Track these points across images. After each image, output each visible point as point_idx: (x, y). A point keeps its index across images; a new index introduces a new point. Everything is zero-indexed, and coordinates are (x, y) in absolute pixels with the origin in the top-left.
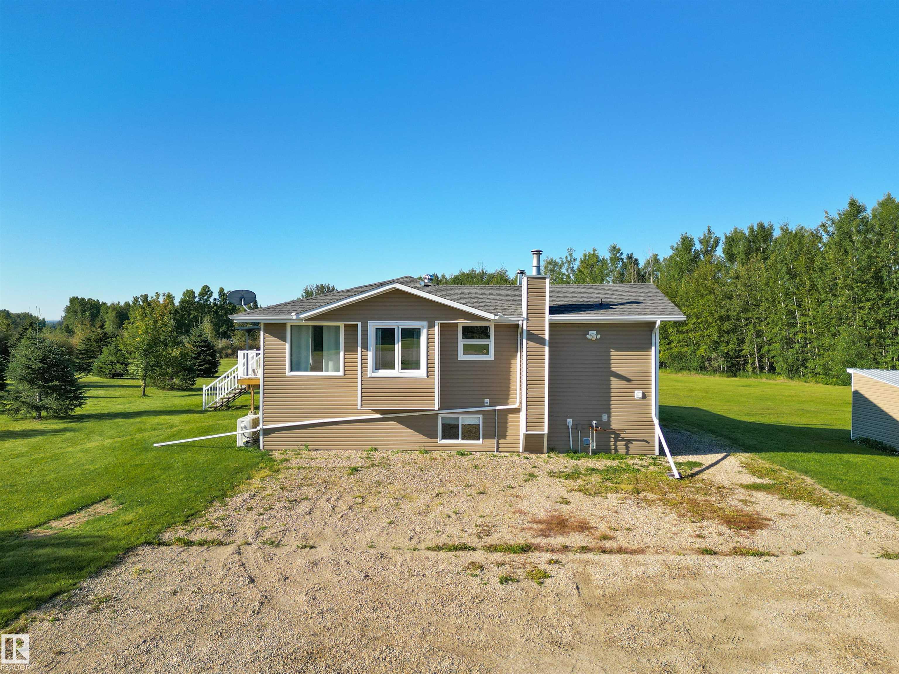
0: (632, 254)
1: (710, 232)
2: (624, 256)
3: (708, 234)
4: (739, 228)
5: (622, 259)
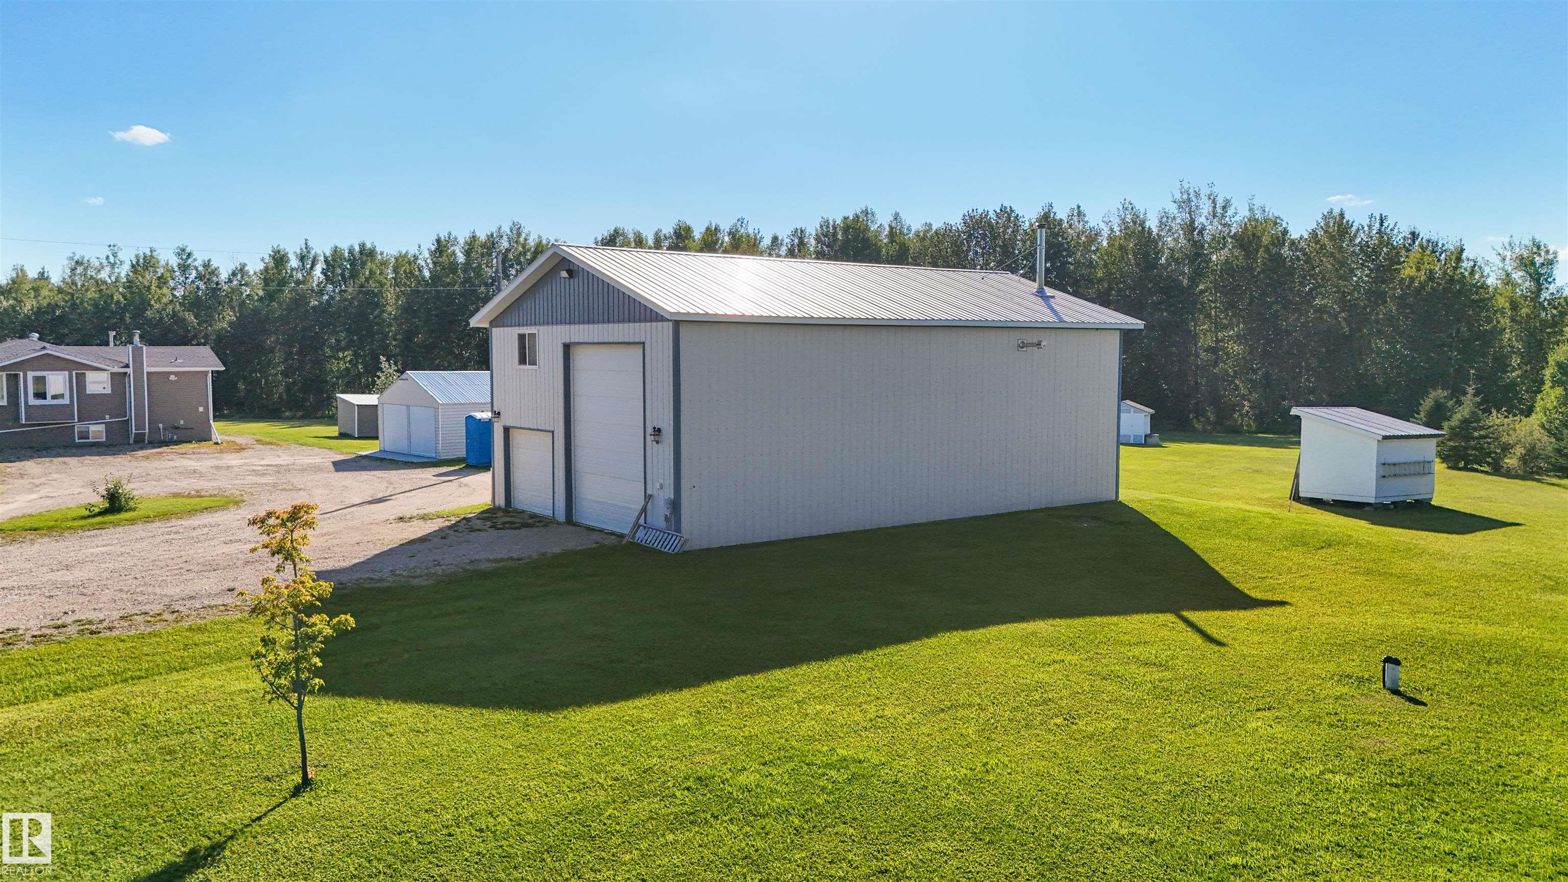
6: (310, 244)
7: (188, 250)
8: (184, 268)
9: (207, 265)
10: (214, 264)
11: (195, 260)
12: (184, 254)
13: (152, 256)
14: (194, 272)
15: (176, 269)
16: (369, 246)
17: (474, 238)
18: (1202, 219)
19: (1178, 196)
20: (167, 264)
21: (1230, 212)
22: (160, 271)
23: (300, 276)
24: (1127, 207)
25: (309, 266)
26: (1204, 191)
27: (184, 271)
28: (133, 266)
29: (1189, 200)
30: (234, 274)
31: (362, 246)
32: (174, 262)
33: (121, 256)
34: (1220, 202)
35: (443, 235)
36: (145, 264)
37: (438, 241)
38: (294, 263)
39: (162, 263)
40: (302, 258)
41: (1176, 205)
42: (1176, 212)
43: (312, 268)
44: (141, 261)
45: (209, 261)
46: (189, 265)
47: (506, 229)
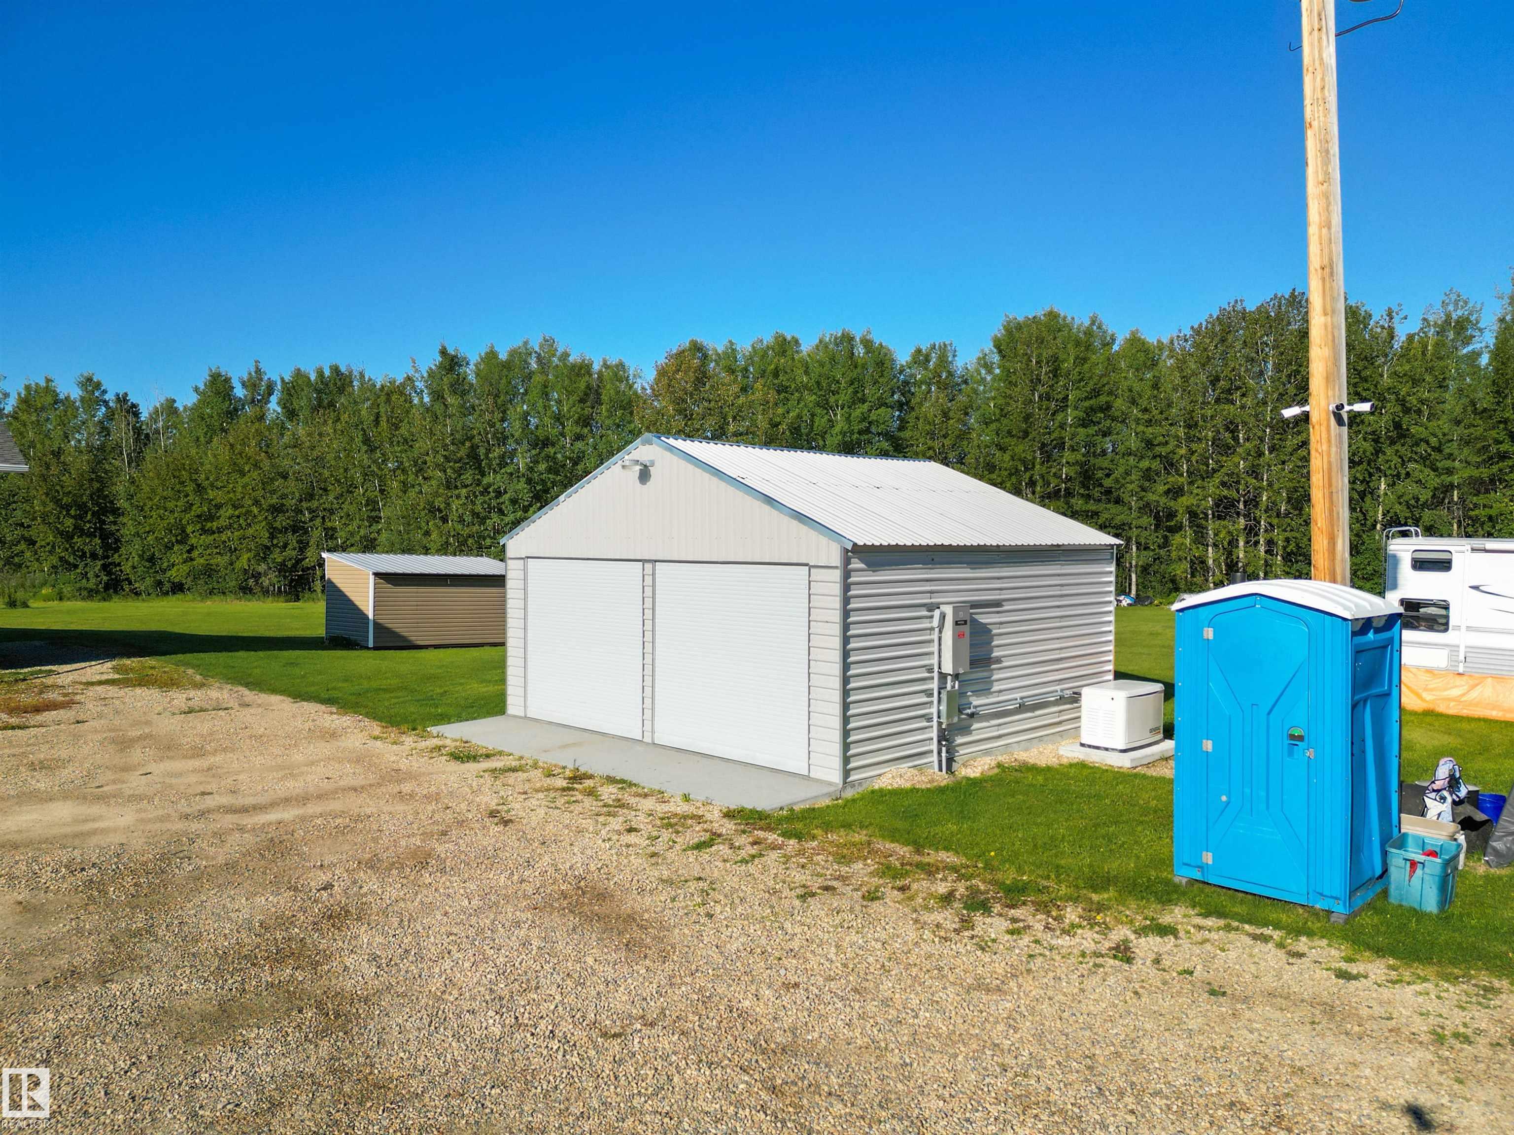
0: (126, 394)
1: (258, 371)
2: (110, 396)
3: (256, 372)
4: (302, 369)
5: (106, 403)
25: (261, 397)
43: (265, 400)
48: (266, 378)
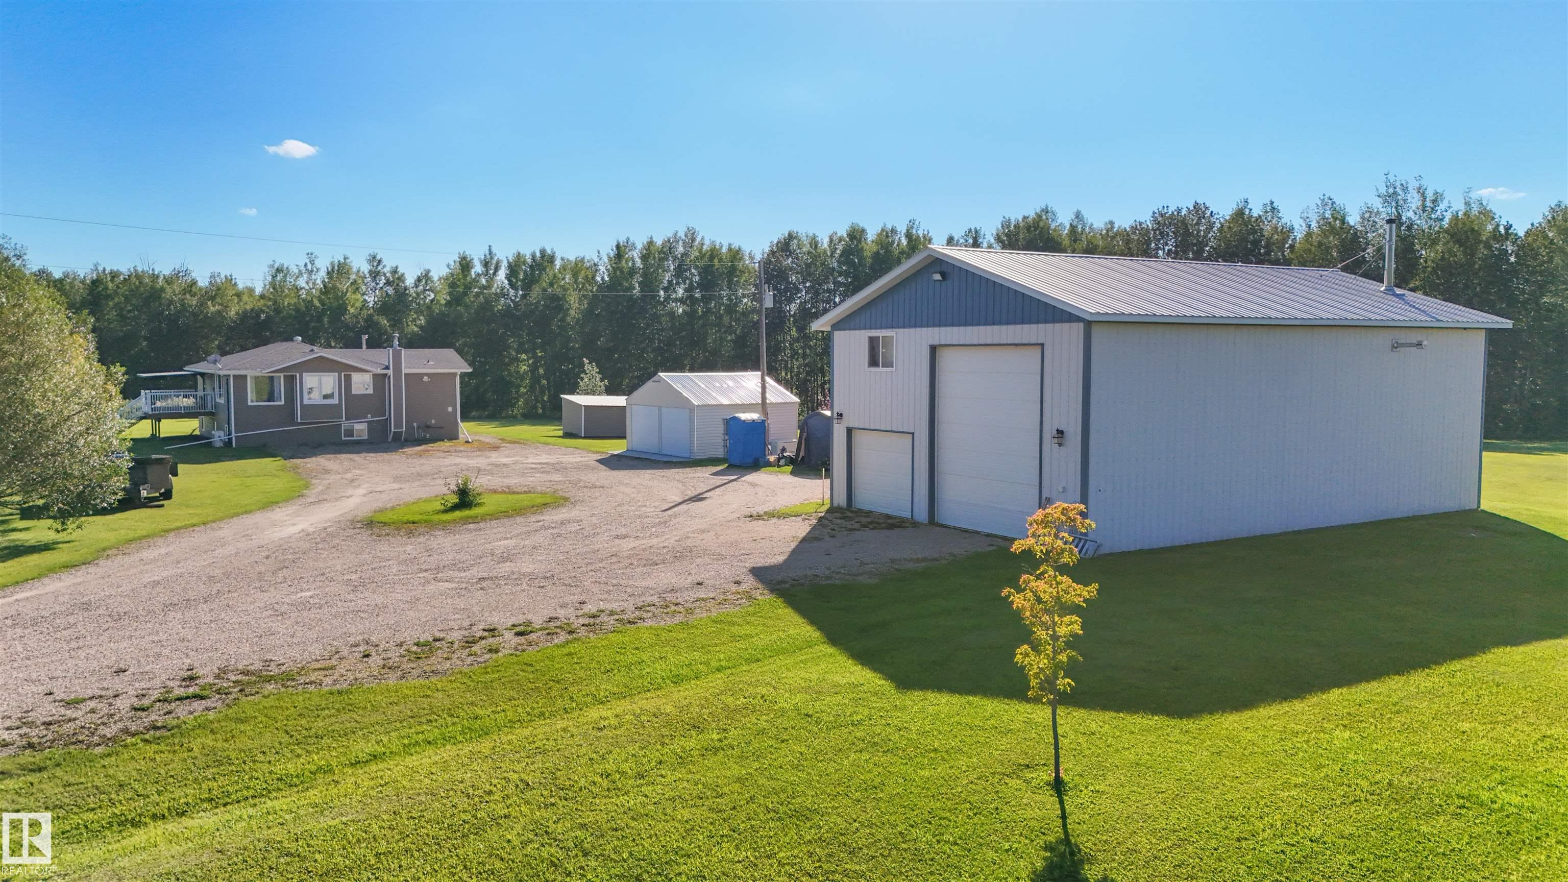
1: (491, 253)
4: (521, 253)
6: (494, 250)
7: (378, 257)
8: (375, 274)
9: (395, 271)
10: (401, 270)
11: (384, 266)
12: (374, 260)
13: (345, 263)
14: (383, 278)
15: (368, 276)
16: (549, 252)
17: (651, 243)
18: (1410, 214)
19: (1383, 190)
20: (358, 271)
21: (1442, 206)
22: (353, 277)
23: (484, 281)
24: (1327, 202)
25: (491, 272)
26: (1413, 185)
27: (375, 277)
28: (328, 273)
29: (1395, 193)
30: (419, 280)
31: (543, 252)
32: (365, 268)
33: (318, 263)
34: (1430, 195)
35: (622, 240)
36: (340, 270)
37: (618, 247)
38: (478, 268)
39: (355, 270)
40: (486, 264)
41: (1381, 199)
42: (1380, 206)
43: (494, 274)
44: (336, 268)
45: (397, 267)
46: (379, 272)
47: (681, 234)
48: (496, 258)
